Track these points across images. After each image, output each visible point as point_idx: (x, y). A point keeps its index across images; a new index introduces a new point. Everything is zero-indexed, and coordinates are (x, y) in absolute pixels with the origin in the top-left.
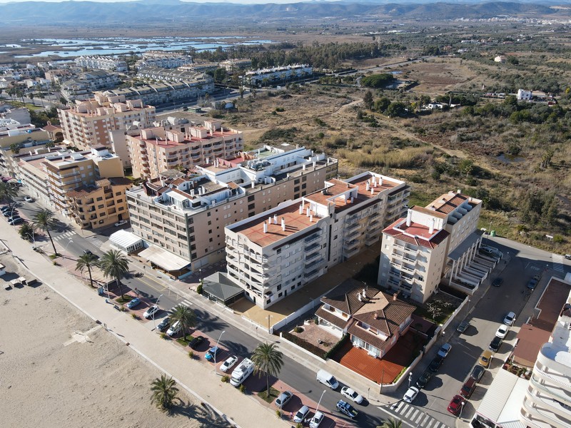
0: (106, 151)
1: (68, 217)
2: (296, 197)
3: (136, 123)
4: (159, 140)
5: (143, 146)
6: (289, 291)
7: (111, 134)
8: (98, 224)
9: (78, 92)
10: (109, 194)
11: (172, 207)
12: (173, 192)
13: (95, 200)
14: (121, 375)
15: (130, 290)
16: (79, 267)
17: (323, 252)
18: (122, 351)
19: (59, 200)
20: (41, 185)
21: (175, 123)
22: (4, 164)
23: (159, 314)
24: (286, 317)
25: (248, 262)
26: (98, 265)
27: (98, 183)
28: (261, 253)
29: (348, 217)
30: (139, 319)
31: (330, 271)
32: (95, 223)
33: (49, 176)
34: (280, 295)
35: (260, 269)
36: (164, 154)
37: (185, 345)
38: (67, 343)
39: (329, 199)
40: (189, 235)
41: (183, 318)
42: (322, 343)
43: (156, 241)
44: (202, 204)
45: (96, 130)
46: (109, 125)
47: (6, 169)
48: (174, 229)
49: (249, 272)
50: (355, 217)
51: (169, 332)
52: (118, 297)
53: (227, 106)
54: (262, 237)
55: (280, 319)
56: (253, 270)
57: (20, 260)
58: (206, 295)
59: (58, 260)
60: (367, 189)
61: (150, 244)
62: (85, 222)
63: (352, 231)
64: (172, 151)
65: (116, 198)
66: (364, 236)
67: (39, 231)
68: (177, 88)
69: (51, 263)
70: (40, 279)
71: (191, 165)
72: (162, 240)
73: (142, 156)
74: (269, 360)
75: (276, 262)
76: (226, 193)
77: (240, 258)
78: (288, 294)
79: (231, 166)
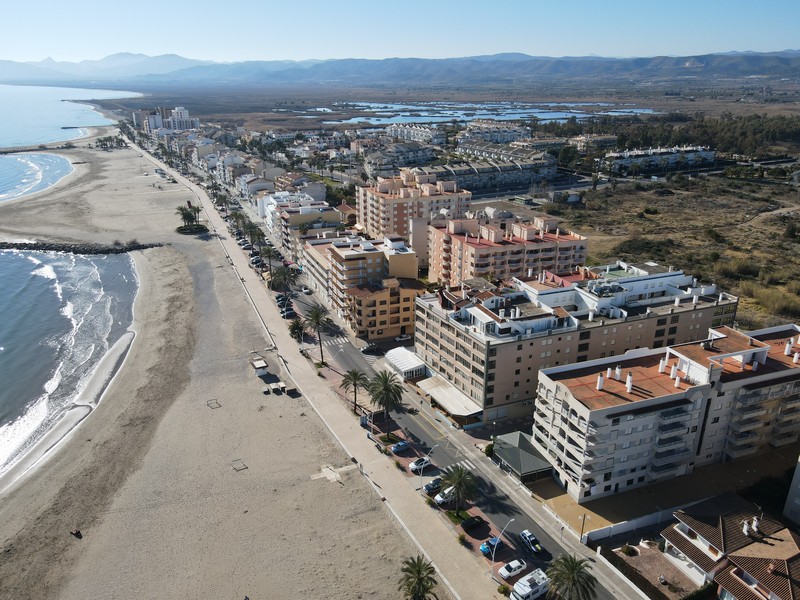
0: (402, 243)
1: (344, 320)
2: (658, 345)
3: (444, 211)
4: (469, 236)
5: (448, 242)
6: (623, 486)
7: (411, 222)
8: (376, 333)
9: (383, 167)
10: (395, 298)
11: (471, 328)
12: (476, 308)
13: (378, 303)
14: (369, 537)
15: (398, 428)
16: (345, 384)
17: (690, 439)
18: (376, 506)
19: (337, 296)
20: (322, 276)
21: (494, 215)
22: (290, 245)
23: (429, 470)
24: (612, 525)
25: (566, 428)
26: (366, 386)
27: (386, 283)
28: (587, 418)
29: (742, 392)
30: (403, 469)
31: (697, 470)
32: (372, 332)
33: (333, 265)
34: (607, 488)
35: (582, 442)
36: (473, 256)
37: (456, 523)
38: (315, 477)
39: (713, 358)
40: (487, 372)
41: (460, 484)
42: (665, 583)
43: (442, 370)
44: (512, 331)
45: (395, 216)
46: (410, 211)
47: (290, 252)
48: (469, 359)
49: (564, 442)
50: (756, 395)
51: (438, 498)
52: (382, 434)
53: (570, 200)
54: (593, 395)
55: (602, 526)
56: (571, 441)
57: (285, 362)
58: (497, 460)
59: (324, 370)
60: (786, 353)
61: (434, 373)
62: (361, 328)
63: (746, 416)
64: (484, 253)
65: (403, 305)
66: (768, 429)
67: (309, 330)
68: (504, 170)
69: (315, 373)
70: (301, 390)
71: (506, 276)
72: (451, 370)
73: (444, 254)
74: (574, 584)
75: (609, 436)
76: (550, 321)
77: (554, 419)
78: (619, 491)
79: (563, 285)
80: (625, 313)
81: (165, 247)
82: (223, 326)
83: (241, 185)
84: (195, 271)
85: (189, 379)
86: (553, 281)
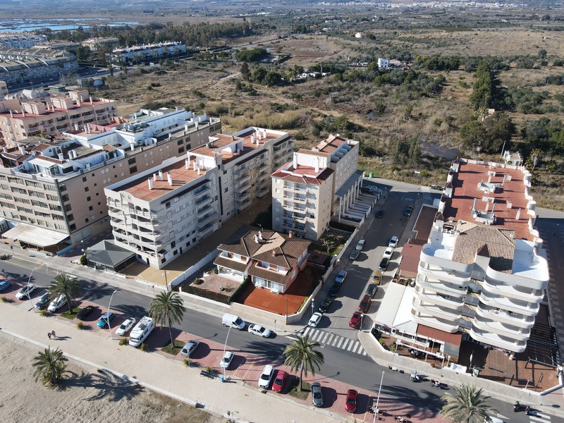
2: (181, 151)
4: (14, 113)
6: (184, 248)
11: (38, 175)
12: (37, 159)
17: (215, 206)
21: (32, 95)
23: (35, 293)
24: (184, 273)
25: (136, 222)
28: (148, 208)
29: (236, 168)
30: (11, 301)
31: (224, 225)
34: (175, 253)
35: (149, 226)
36: (22, 127)
37: (72, 318)
39: (214, 151)
40: (63, 204)
41: (66, 288)
42: (223, 290)
43: (23, 218)
44: (74, 168)
48: (44, 200)
49: (138, 232)
50: (243, 168)
51: (51, 307)
54: (148, 193)
55: (177, 276)
56: (143, 229)
58: (92, 265)
60: (252, 142)
61: (17, 224)
63: (242, 182)
64: (32, 122)
66: (254, 188)
71: (56, 132)
72: (32, 216)
74: (169, 309)
75: (166, 217)
76: (102, 156)
77: (126, 219)
78: (183, 252)
79: (105, 131)
80: (155, 140)
86: (97, 130)
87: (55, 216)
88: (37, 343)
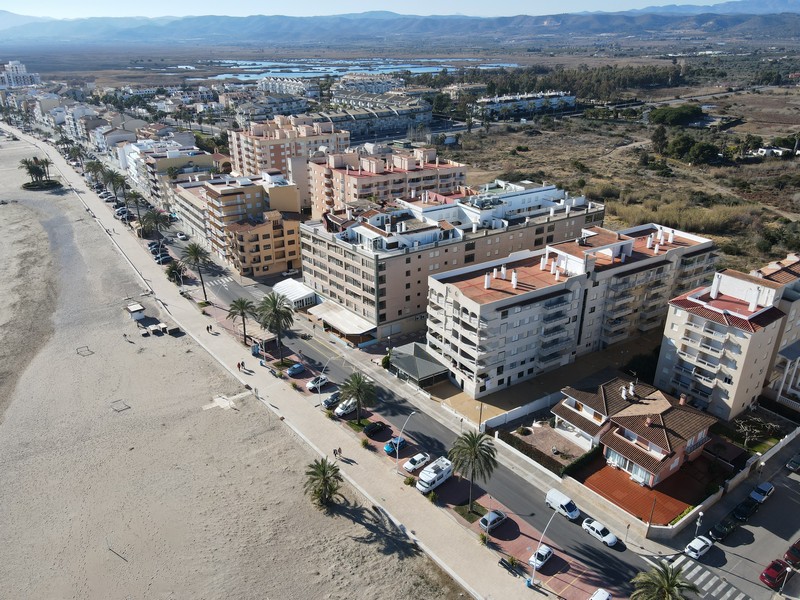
0: (281, 177)
1: (226, 261)
2: (538, 243)
3: (322, 149)
4: (350, 169)
5: (329, 176)
6: (515, 379)
7: (289, 161)
8: (261, 269)
9: (256, 117)
10: (278, 231)
11: (359, 247)
12: (362, 227)
13: (261, 237)
14: (270, 455)
15: (292, 353)
16: (232, 314)
17: (571, 330)
18: (275, 425)
19: (217, 236)
20: (198, 217)
21: (374, 151)
22: (159, 193)
23: (327, 387)
24: (507, 413)
25: (459, 328)
26: (253, 314)
27: (267, 216)
28: (478, 313)
29: (614, 281)
30: (300, 390)
31: (579, 359)
32: (258, 269)
33: (209, 204)
34: (501, 382)
35: (474, 338)
36: (355, 187)
37: (358, 431)
38: (207, 407)
39: (586, 251)
40: (378, 287)
41: (359, 391)
42: (557, 453)
43: (333, 294)
44: (400, 245)
45: (272, 159)
46: (288, 152)
47: (160, 200)
48: (358, 278)
49: (458, 343)
50: (624, 282)
51: (339, 410)
52: (276, 361)
53: (447, 141)
54: (482, 293)
55: (496, 414)
56: (465, 340)
57: (164, 304)
58: (394, 370)
59: (208, 309)
60: (648, 246)
61: (325, 299)
62: (246, 266)
63: (618, 303)
64: (367, 182)
65: (287, 238)
66: (637, 315)
67: (190, 273)
68: (381, 116)
69: (198, 312)
70: (184, 328)
71: (390, 196)
72: (341, 294)
73: (326, 190)
74: (476, 457)
75: (499, 330)
76: (435, 234)
77: (446, 321)
78: (512, 384)
79: (445, 203)
80: (506, 223)
81: (10, 205)
82: (89, 277)
83: (97, 138)
84: (49, 226)
85: (53, 331)
86: (436, 200)
87: (366, 300)
88: (316, 448)
